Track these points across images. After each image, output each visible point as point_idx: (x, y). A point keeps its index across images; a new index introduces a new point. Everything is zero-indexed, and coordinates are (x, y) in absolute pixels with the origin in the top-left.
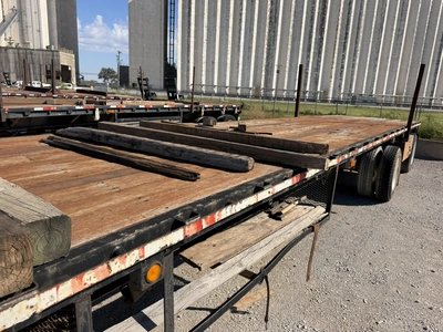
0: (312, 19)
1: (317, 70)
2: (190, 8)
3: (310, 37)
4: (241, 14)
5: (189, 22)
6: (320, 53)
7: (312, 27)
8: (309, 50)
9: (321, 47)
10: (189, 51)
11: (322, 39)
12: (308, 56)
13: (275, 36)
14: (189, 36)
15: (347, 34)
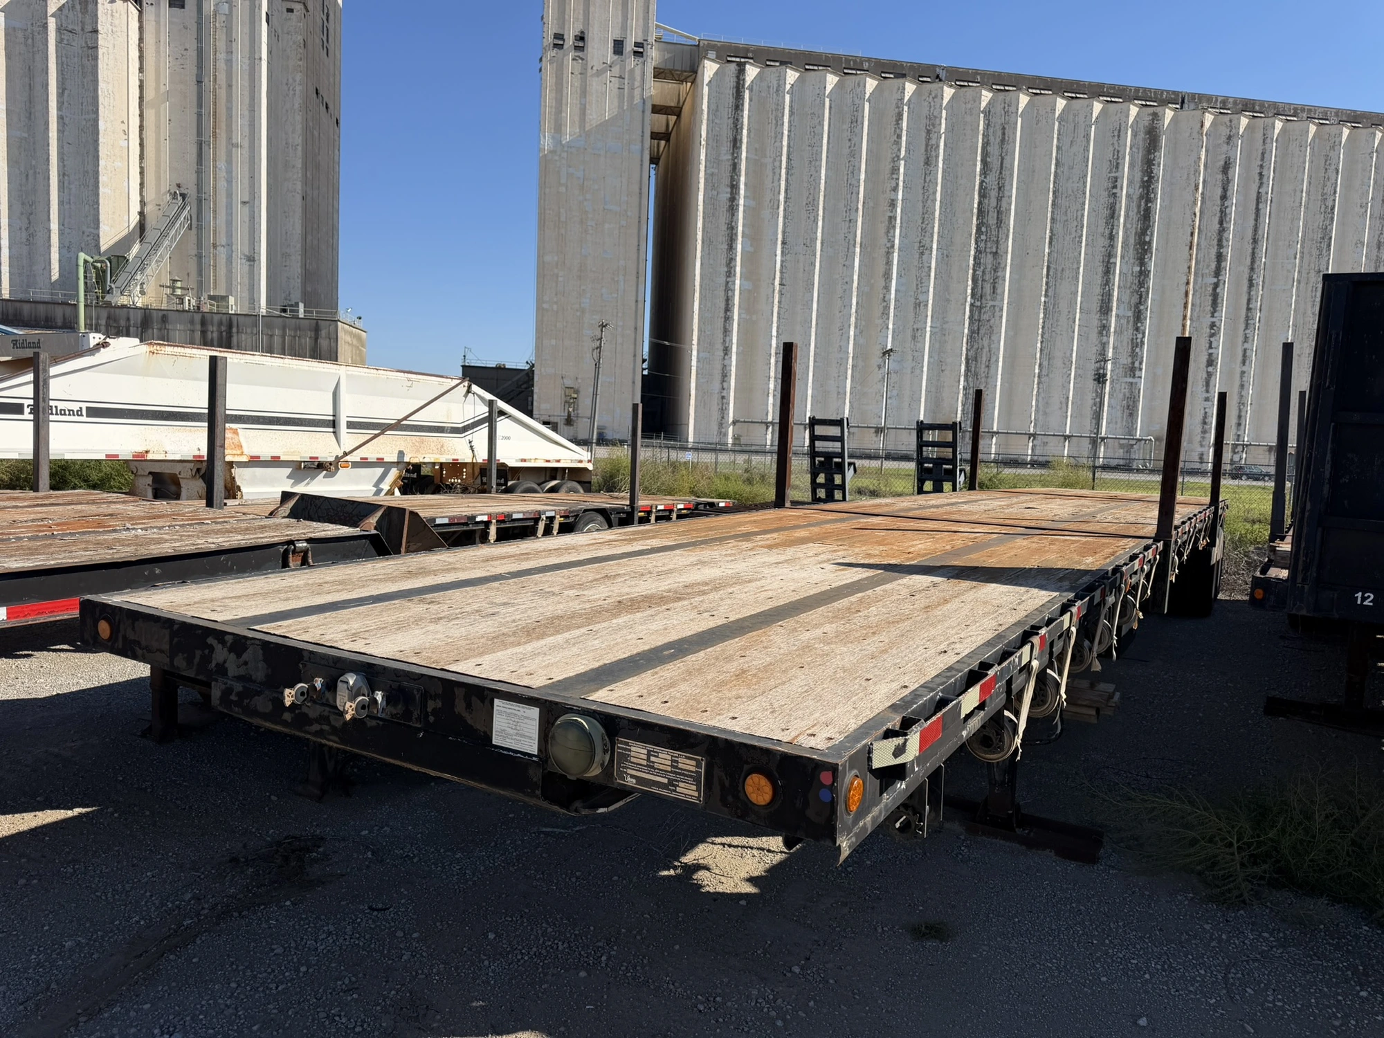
0: (1113, 214)
1: (1132, 370)
2: (734, 187)
3: (1108, 271)
4: (893, 204)
5: (732, 228)
6: (1138, 317)
7: (1112, 237)
8: (1105, 309)
9: (1141, 299)
10: (728, 319)
11: (1143, 274)
12: (1104, 328)
13: (997, 268)
14: (730, 273)
15: (1220, 258)
